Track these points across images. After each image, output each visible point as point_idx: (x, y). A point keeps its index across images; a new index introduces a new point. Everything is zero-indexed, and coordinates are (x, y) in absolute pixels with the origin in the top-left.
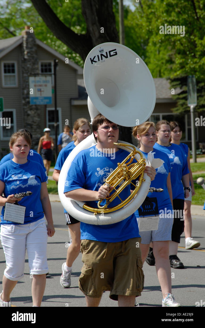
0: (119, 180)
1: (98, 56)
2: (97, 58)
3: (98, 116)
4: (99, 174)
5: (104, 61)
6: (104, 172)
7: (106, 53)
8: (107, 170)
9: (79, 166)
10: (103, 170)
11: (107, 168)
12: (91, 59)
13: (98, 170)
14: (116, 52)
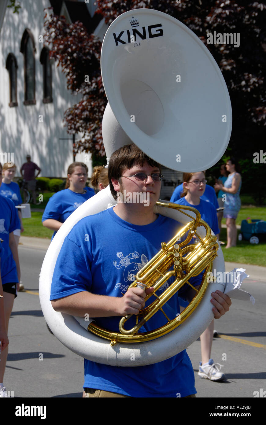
0: (163, 276)
1: (128, 32)
2: (125, 34)
3: (125, 151)
4: (121, 265)
5: (138, 45)
6: (131, 261)
7: (144, 28)
8: (136, 257)
9: (80, 247)
10: (129, 257)
11: (135, 253)
12: (114, 35)
13: (119, 256)
14: (161, 30)
